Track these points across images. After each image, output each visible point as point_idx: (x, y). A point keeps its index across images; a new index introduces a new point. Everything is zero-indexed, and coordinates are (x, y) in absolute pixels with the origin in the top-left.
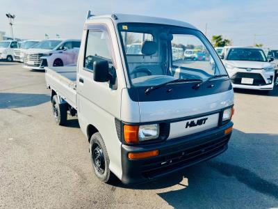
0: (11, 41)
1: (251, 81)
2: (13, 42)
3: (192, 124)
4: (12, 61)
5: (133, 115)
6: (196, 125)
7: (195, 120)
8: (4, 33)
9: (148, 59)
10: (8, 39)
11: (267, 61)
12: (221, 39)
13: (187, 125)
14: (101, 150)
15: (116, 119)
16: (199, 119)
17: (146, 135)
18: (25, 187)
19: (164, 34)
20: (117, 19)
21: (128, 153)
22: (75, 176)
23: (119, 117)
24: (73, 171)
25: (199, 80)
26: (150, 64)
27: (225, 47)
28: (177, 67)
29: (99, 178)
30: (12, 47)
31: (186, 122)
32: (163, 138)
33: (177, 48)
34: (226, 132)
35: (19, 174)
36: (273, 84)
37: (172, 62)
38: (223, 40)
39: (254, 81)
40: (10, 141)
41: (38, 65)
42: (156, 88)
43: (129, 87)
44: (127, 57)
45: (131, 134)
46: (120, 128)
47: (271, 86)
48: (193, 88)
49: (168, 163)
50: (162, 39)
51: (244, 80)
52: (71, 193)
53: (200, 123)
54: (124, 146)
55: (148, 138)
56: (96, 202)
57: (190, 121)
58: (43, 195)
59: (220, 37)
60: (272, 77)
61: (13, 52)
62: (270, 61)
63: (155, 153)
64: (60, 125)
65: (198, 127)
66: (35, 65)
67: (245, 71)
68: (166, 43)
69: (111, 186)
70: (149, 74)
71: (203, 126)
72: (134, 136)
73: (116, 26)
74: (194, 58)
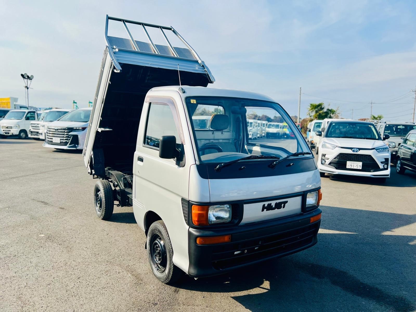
0: (27, 111)
1: (358, 165)
2: (29, 112)
3: (269, 208)
4: (27, 138)
5: (202, 195)
6: (274, 209)
7: (273, 203)
8: (16, 100)
9: (218, 135)
10: (21, 107)
11: (379, 139)
12: (322, 109)
13: (264, 208)
14: (162, 242)
15: (183, 200)
16: (278, 201)
17: (218, 218)
18: (68, 288)
19: (237, 108)
20: (184, 92)
21: (197, 237)
22: (129, 277)
23: (186, 197)
24: (125, 272)
25: (277, 157)
26: (221, 141)
27: (326, 120)
28: (254, 145)
29: (159, 278)
30: (27, 119)
31: (262, 204)
32: (236, 221)
33: (259, 122)
34: (312, 220)
35: (59, 274)
36: (389, 169)
37: (248, 139)
38: (325, 110)
39: (363, 166)
40: (42, 238)
41: (66, 144)
42: (227, 165)
43: (198, 163)
44: (196, 132)
45: (199, 216)
46: (187, 210)
47: (388, 172)
48: (269, 166)
49: (243, 253)
50: (234, 112)
51: (350, 164)
52: (125, 294)
53: (278, 206)
54: (192, 230)
55: (219, 221)
56: (157, 304)
57: (266, 203)
58: (91, 296)
59: (320, 105)
60: (387, 160)
61: (28, 126)
62: (384, 139)
63: (226, 239)
64: (103, 219)
65: (276, 211)
66: (61, 144)
67: (350, 152)
68: (240, 116)
69: (173, 288)
70: (220, 151)
71: (282, 210)
72: (203, 217)
73: (183, 99)
74: (285, 134)
